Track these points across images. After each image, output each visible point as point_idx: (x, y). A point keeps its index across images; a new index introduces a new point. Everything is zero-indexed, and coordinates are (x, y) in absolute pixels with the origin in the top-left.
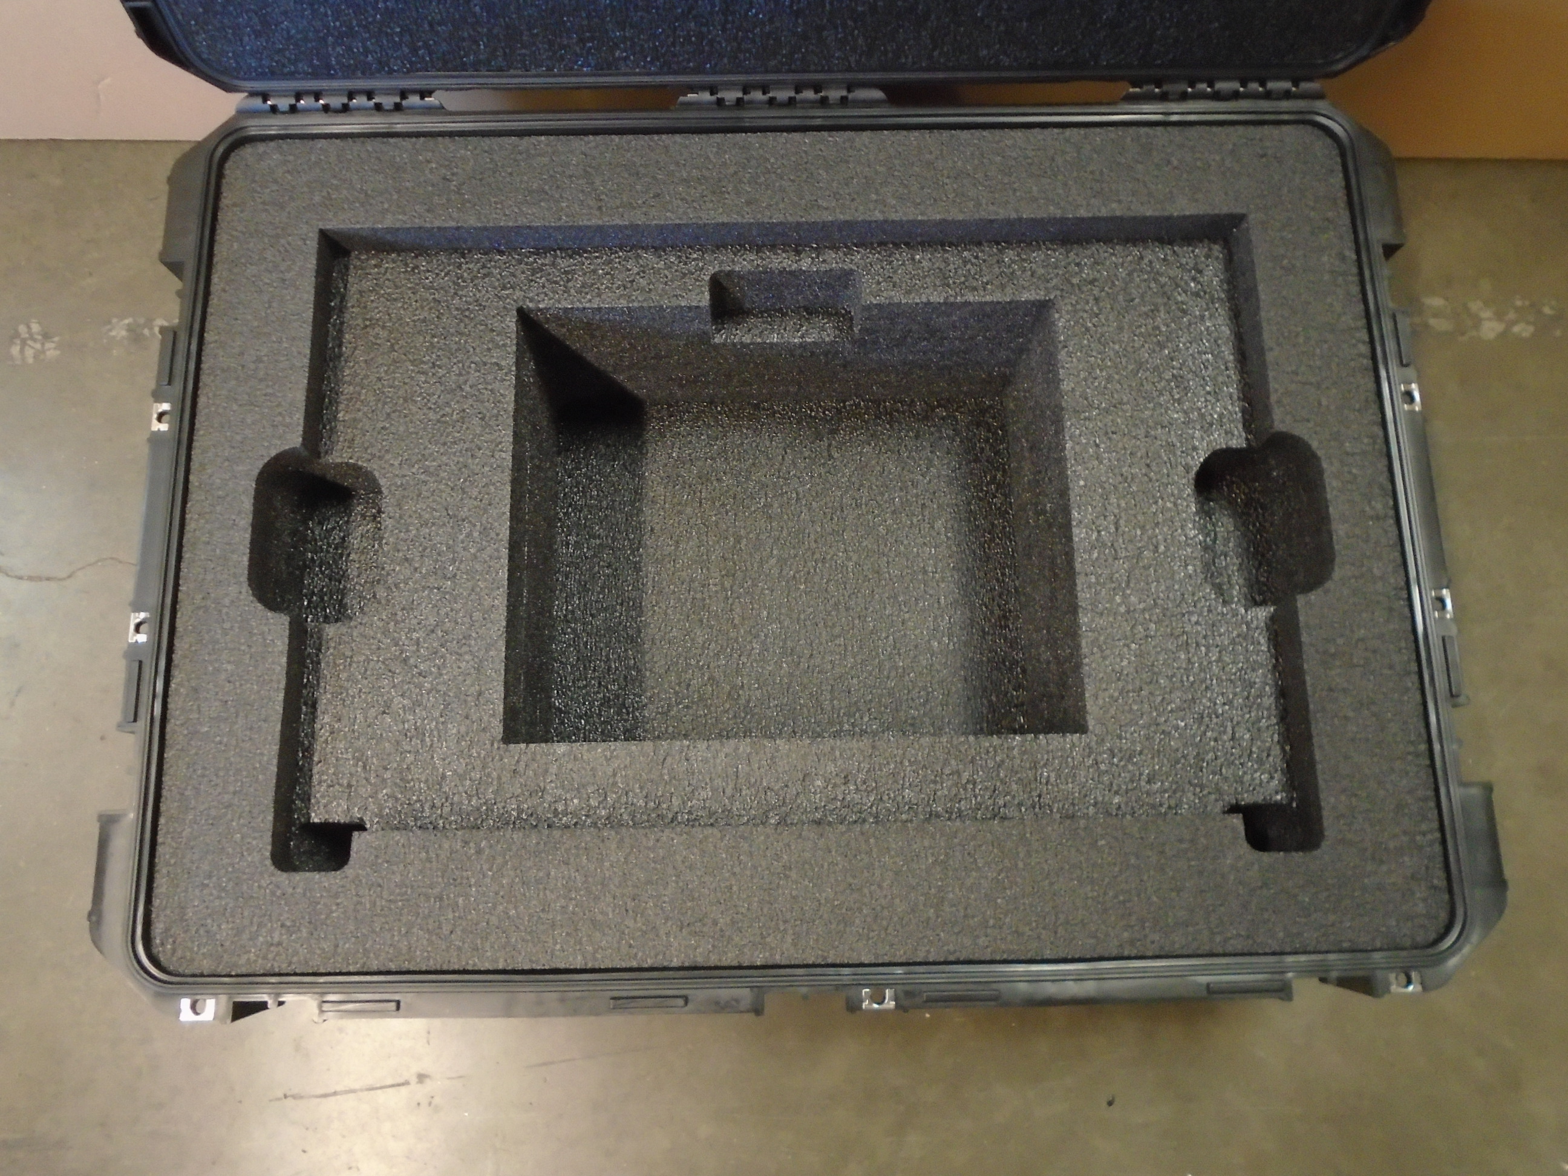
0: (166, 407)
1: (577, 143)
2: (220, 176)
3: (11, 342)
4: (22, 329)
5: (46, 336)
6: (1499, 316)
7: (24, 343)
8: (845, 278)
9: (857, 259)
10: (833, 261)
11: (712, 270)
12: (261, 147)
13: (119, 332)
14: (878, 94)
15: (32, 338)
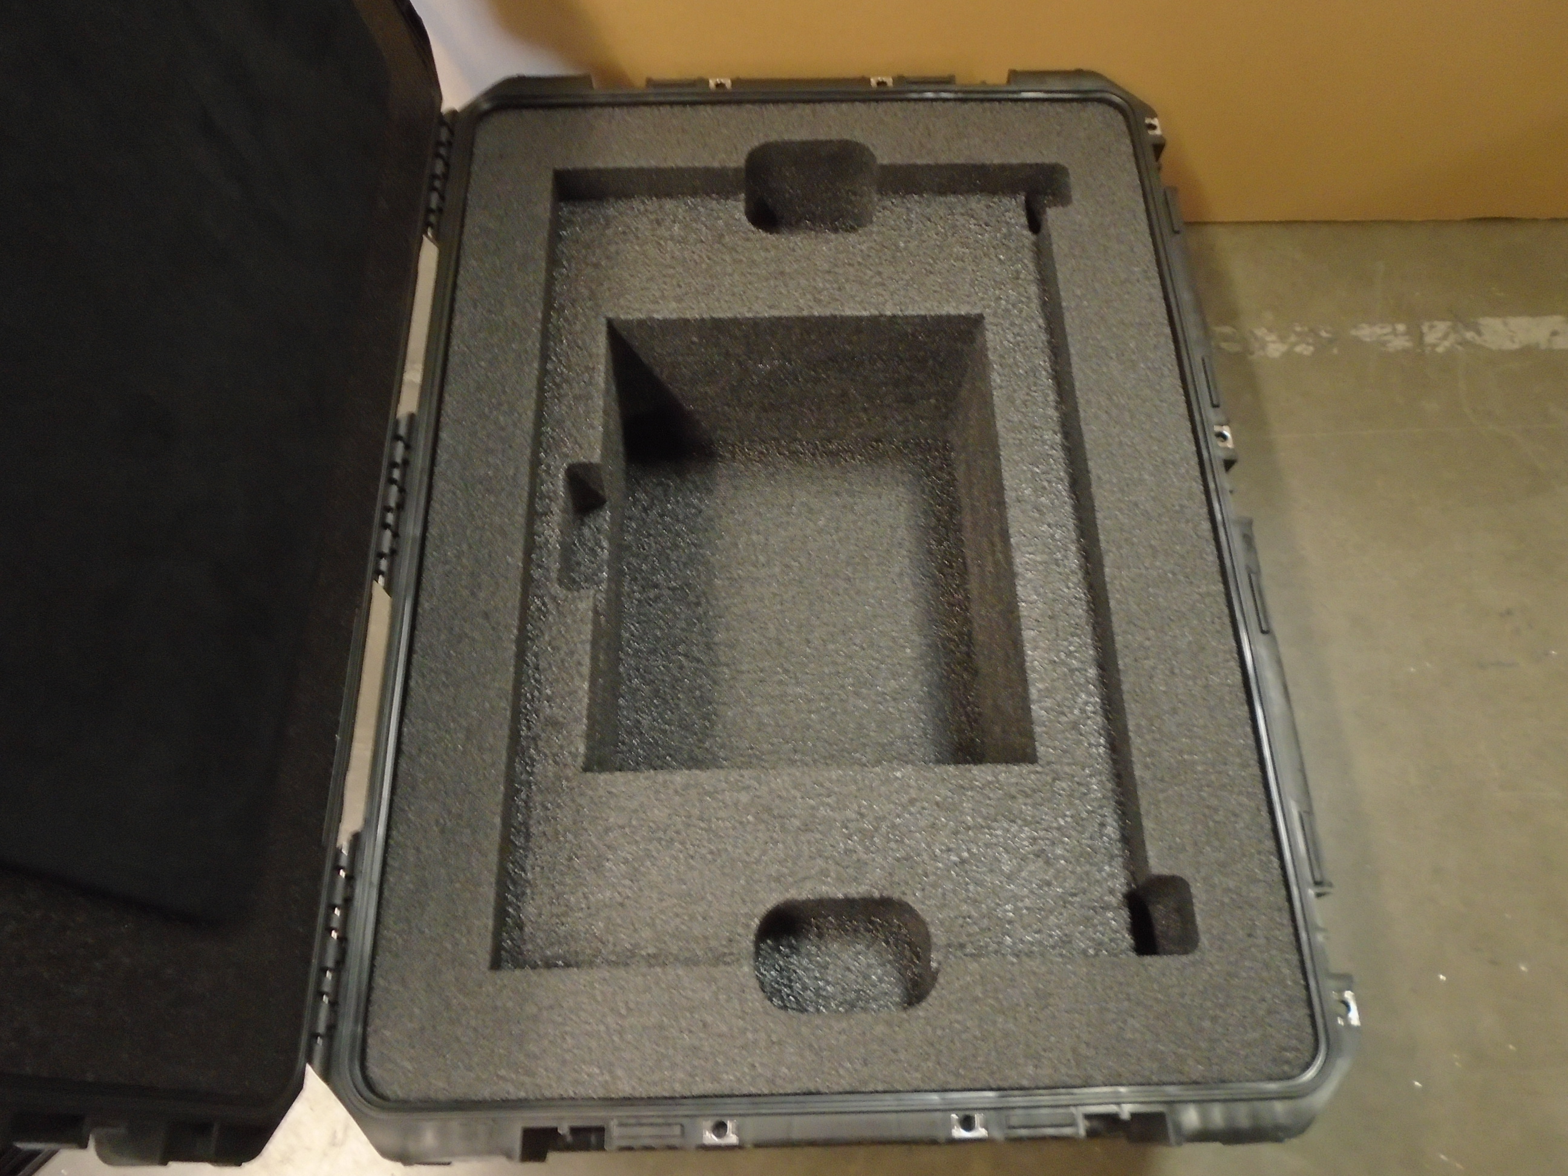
6: (1282, 339)
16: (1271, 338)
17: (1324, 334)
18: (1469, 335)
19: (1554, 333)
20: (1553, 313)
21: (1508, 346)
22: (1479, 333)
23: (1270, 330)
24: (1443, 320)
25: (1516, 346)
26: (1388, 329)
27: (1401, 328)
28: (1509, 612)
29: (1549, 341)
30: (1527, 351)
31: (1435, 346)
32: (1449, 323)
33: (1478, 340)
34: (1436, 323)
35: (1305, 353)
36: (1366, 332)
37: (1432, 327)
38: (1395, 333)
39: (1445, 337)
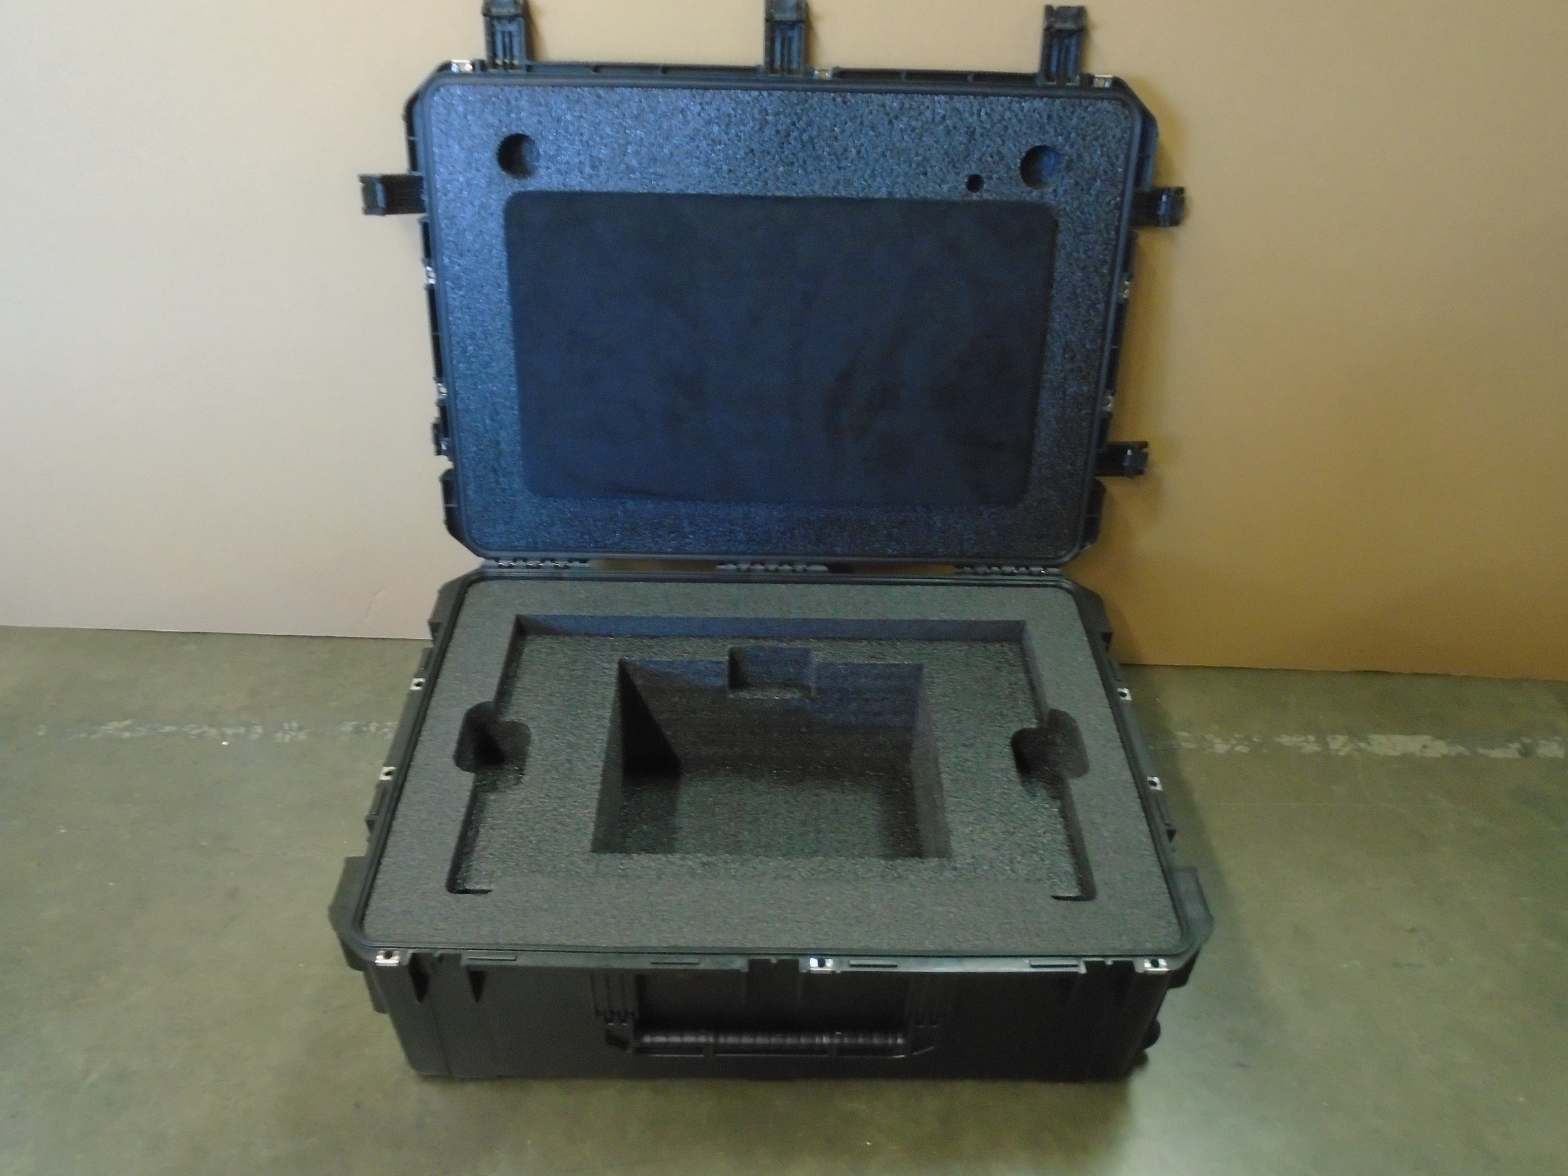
0: (422, 680)
1: (661, 586)
2: (466, 592)
3: (278, 731)
4: (286, 726)
5: (300, 729)
6: (1226, 741)
7: (285, 732)
8: (806, 653)
9: (814, 644)
10: (799, 644)
11: (730, 646)
12: (489, 582)
13: (348, 727)
14: (824, 568)
15: (291, 730)
16: (1217, 740)
17: (1255, 740)
18: (1362, 745)
19: (1424, 747)
20: (1422, 733)
21: (1392, 753)
22: (1369, 744)
23: (1216, 735)
24: (1341, 734)
25: (1397, 754)
26: (1302, 738)
27: (1312, 738)
28: (1413, 930)
29: (1421, 751)
30: (1405, 758)
31: (1337, 751)
32: (1347, 737)
33: (1369, 748)
34: (1336, 736)
35: (1244, 751)
36: (1286, 740)
37: (1334, 739)
39: (1344, 745)
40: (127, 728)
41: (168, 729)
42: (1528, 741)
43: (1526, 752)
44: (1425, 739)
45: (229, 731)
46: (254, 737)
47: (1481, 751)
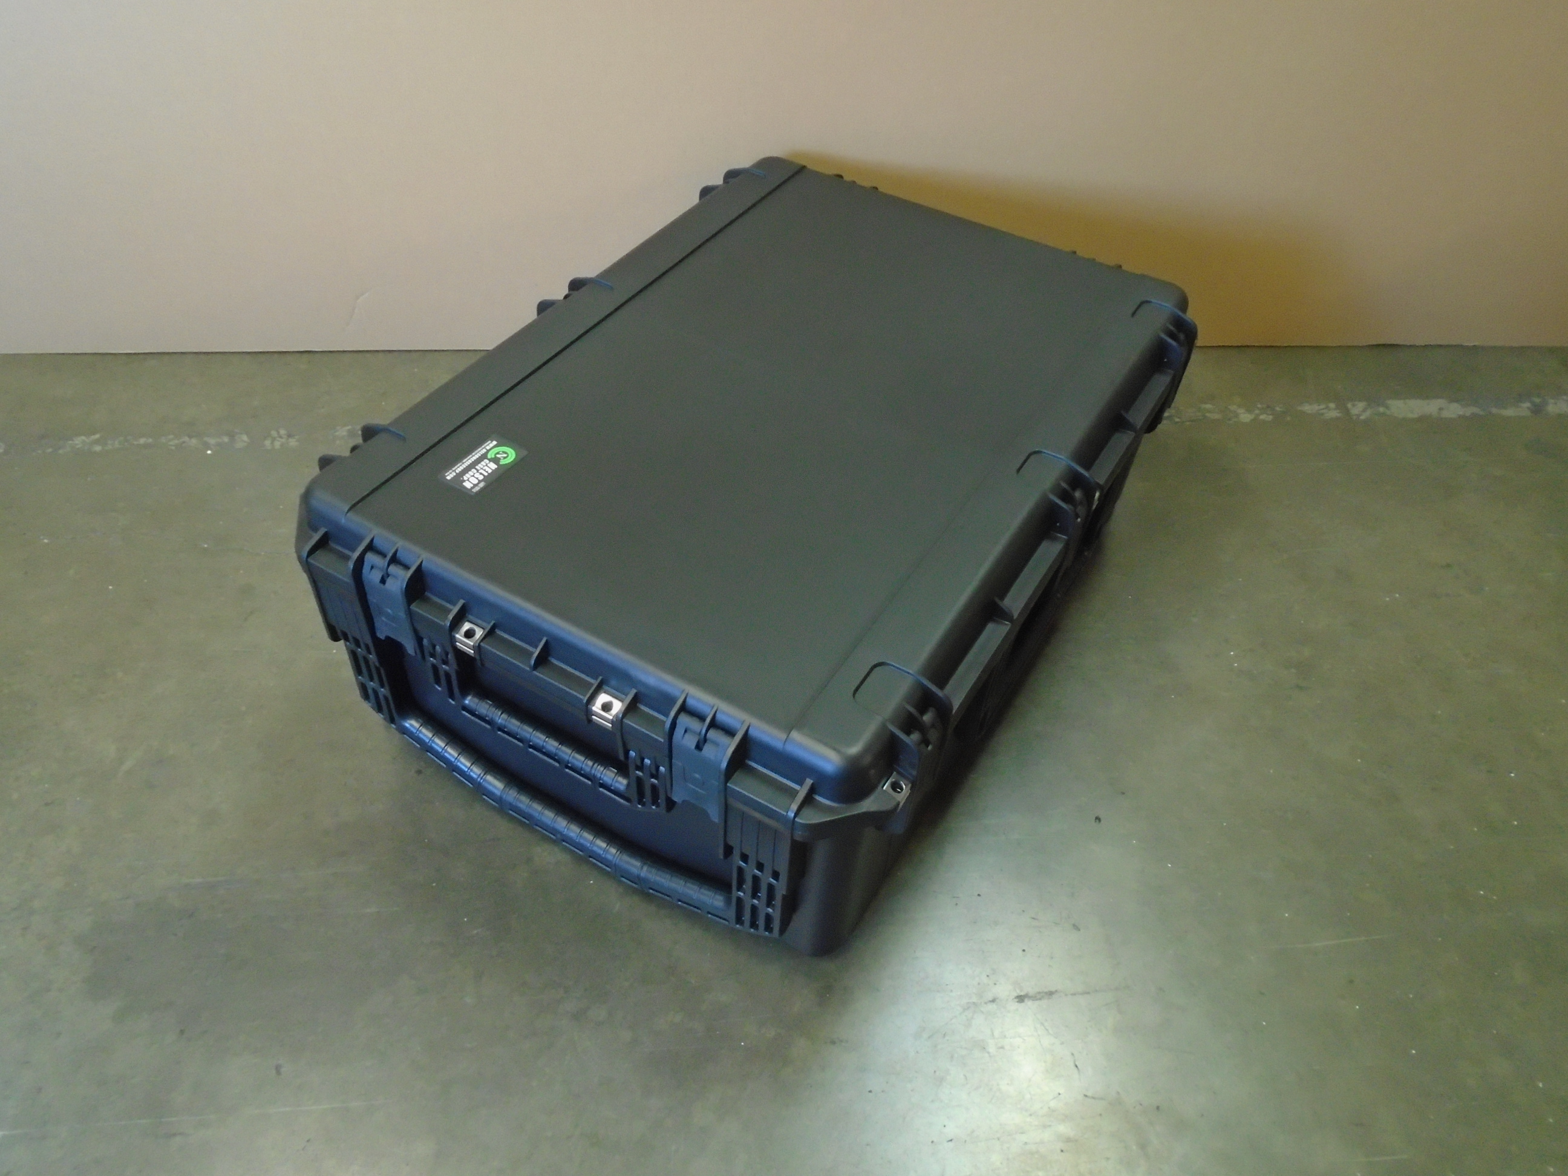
3: (265, 438)
4: (274, 433)
5: (289, 436)
6: (1250, 411)
7: (274, 439)
13: (343, 432)
15: (281, 437)
16: (1241, 411)
17: (1278, 409)
18: (1381, 409)
19: (1441, 409)
20: (1437, 397)
21: (1410, 416)
22: (1387, 407)
23: (1239, 406)
24: (1360, 401)
25: (1416, 416)
27: (1332, 405)
28: (1448, 566)
29: (1438, 413)
30: (1421, 419)
31: (1358, 416)
32: (1366, 403)
33: (1388, 412)
34: (1356, 403)
35: (1267, 419)
36: (1307, 408)
37: (1354, 405)
38: (1327, 408)
39: (1364, 410)
40: (97, 442)
41: (142, 441)
42: (1537, 400)
43: (1537, 410)
44: (1440, 402)
45: (212, 441)
46: (239, 445)
47: (1494, 410)
